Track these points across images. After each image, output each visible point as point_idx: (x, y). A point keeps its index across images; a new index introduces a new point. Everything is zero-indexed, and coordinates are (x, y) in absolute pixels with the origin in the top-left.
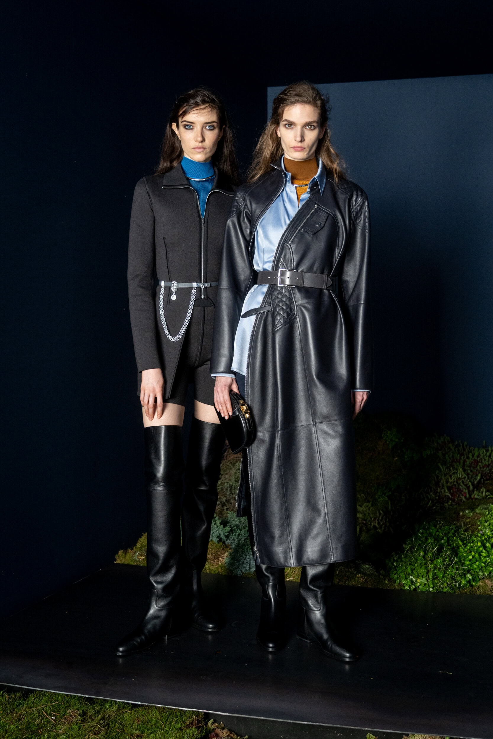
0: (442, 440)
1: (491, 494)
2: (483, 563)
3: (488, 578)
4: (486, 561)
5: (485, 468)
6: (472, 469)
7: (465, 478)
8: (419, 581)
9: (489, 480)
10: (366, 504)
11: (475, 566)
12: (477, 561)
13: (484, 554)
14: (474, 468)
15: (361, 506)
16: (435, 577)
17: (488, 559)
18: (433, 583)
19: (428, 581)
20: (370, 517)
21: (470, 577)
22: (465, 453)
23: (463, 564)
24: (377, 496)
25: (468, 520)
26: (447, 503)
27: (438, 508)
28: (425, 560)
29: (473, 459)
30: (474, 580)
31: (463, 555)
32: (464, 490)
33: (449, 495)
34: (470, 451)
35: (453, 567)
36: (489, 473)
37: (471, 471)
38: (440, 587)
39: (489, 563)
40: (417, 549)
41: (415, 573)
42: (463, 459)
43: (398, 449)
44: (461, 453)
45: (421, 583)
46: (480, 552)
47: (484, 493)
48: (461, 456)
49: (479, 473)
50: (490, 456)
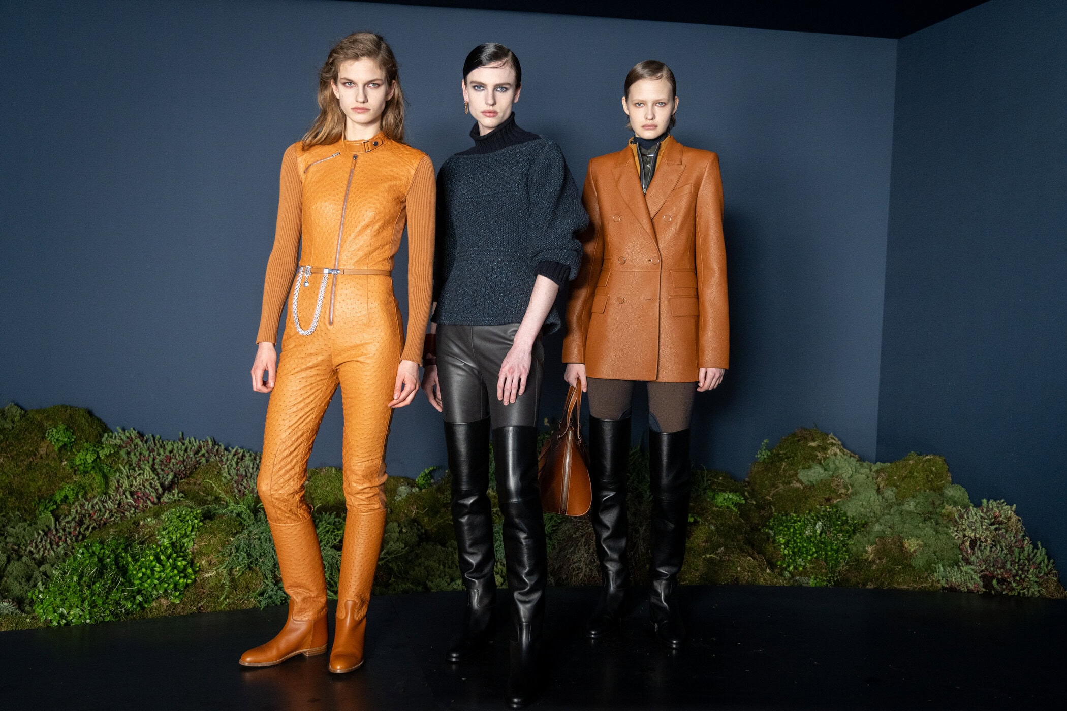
0: (128, 435)
1: (185, 495)
2: (156, 579)
3: (163, 597)
4: (160, 577)
5: (179, 465)
6: (163, 467)
7: (153, 479)
8: (71, 613)
9: (185, 478)
10: (23, 524)
11: (146, 585)
12: (149, 578)
13: (157, 569)
14: (166, 466)
15: (13, 527)
16: (93, 605)
17: (162, 574)
18: (90, 613)
19: (83, 611)
20: (26, 540)
21: (141, 599)
22: (155, 449)
23: (133, 584)
24: (37, 513)
25: (149, 529)
26: (129, 511)
27: (117, 519)
28: (80, 586)
29: (165, 455)
30: (146, 600)
31: (132, 573)
32: (152, 494)
33: (132, 502)
34: (163, 445)
35: (117, 589)
36: (184, 471)
37: (162, 470)
38: (100, 616)
39: (164, 578)
40: (71, 575)
41: (67, 605)
42: (152, 456)
43: (67, 451)
44: (151, 449)
45: (74, 616)
46: (153, 568)
47: (176, 495)
48: (150, 452)
49: (172, 471)
50: (186, 450)
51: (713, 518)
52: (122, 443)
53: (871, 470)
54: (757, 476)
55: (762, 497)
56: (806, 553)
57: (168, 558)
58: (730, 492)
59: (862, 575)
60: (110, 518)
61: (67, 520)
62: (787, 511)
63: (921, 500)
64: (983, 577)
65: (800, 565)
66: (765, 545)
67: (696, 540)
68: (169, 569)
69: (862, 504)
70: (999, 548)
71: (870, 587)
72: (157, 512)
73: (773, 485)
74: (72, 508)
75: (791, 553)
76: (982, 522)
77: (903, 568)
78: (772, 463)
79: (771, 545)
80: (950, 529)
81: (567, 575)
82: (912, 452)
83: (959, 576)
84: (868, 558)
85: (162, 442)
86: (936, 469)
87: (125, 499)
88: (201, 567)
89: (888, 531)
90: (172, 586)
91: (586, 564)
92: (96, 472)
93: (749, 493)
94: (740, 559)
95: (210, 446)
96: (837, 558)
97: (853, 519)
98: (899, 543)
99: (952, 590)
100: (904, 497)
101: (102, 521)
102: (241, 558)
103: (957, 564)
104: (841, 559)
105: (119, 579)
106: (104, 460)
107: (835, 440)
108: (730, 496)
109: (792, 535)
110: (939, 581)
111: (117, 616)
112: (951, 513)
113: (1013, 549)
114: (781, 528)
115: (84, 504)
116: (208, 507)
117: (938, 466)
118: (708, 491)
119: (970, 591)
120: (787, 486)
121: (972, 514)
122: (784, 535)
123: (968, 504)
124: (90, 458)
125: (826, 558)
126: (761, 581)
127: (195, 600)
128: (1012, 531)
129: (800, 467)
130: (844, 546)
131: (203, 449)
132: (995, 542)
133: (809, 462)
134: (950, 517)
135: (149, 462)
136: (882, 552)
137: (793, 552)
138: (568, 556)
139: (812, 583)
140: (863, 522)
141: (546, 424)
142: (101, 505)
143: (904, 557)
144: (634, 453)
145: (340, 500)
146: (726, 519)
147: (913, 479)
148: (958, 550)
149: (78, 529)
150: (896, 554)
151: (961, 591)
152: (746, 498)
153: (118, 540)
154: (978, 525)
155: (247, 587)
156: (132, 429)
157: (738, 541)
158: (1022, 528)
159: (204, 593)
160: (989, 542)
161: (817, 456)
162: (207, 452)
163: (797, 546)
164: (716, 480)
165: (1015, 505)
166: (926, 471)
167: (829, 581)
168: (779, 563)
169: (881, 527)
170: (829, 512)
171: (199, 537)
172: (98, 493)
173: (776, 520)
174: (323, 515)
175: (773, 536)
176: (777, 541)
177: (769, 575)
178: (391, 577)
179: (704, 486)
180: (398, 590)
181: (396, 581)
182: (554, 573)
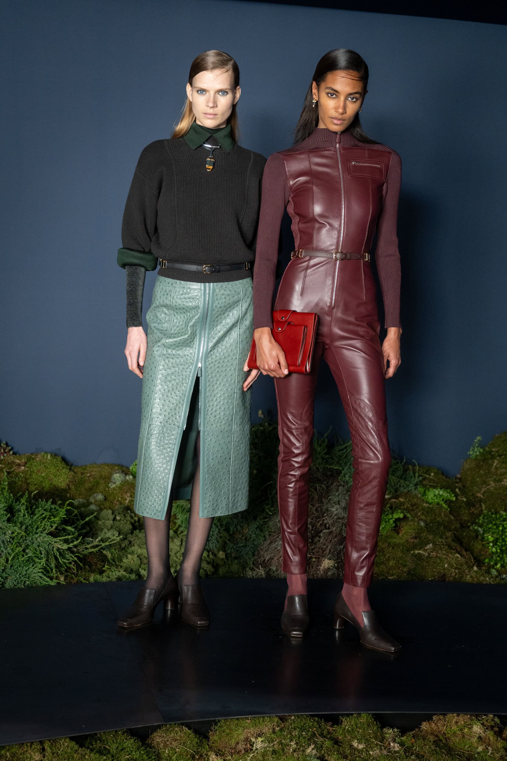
51: (423, 514)
54: (469, 473)
55: (473, 494)
58: (441, 489)
62: (496, 509)
66: (474, 542)
67: (405, 536)
73: (485, 483)
75: (499, 551)
78: (484, 460)
79: (480, 542)
81: (277, 566)
93: (460, 489)
94: (448, 556)
108: (441, 493)
109: (500, 533)
114: (490, 526)
118: (419, 486)
120: (497, 484)
122: (493, 533)
126: (468, 578)
137: (501, 550)
138: (279, 548)
141: (260, 416)
144: (346, 447)
145: (55, 486)
146: (436, 515)
152: (456, 495)
157: (446, 538)
164: (427, 476)
168: (487, 560)
173: (486, 517)
174: (40, 502)
175: (482, 533)
176: (486, 538)
177: (476, 572)
178: (105, 563)
179: (416, 481)
180: (111, 577)
181: (110, 569)
182: (265, 564)
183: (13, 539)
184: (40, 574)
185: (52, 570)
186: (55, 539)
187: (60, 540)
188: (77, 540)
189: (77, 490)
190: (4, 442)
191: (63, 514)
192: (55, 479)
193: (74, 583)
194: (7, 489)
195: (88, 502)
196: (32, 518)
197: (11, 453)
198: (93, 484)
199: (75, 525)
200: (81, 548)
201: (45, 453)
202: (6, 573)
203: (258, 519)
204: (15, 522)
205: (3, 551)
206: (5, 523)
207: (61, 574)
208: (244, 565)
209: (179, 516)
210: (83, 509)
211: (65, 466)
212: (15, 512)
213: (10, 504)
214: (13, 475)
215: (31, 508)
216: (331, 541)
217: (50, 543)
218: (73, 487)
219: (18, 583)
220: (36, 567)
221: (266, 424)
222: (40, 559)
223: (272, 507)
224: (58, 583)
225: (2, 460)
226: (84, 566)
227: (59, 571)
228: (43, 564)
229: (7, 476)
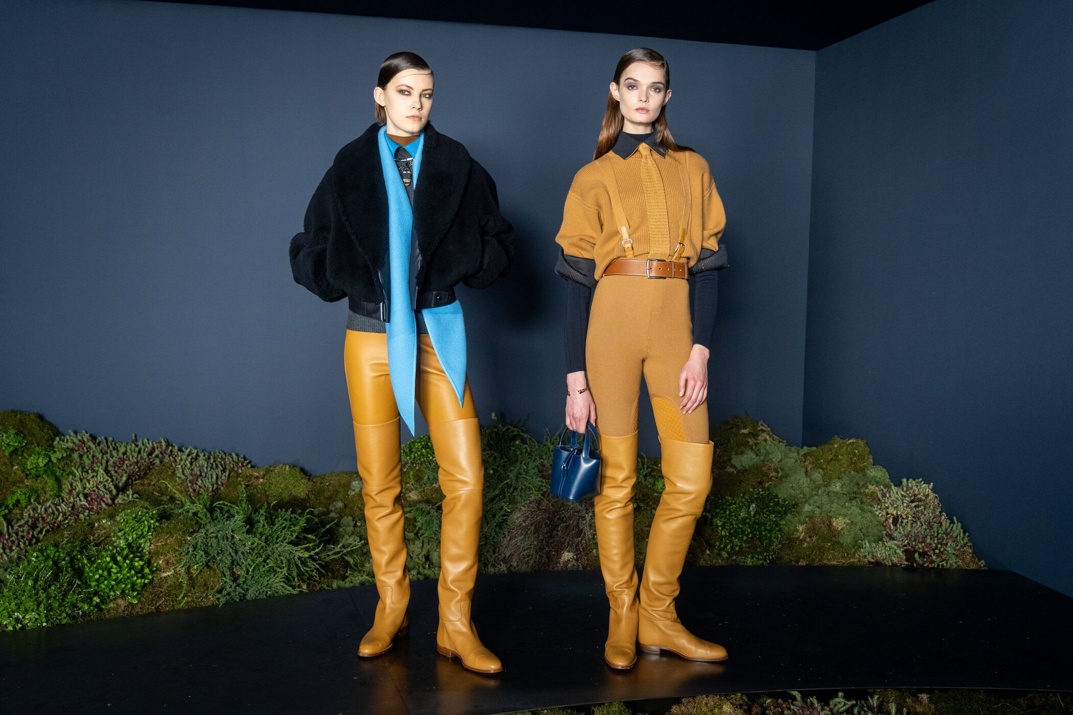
0: (79, 437)
1: (139, 496)
2: (113, 580)
3: (120, 598)
4: (117, 578)
5: (132, 467)
6: (116, 469)
7: (107, 481)
8: (27, 617)
9: (139, 479)
11: (103, 586)
12: (106, 579)
13: (114, 570)
16: (49, 608)
17: (119, 575)
18: (46, 616)
19: (39, 615)
21: (98, 600)
22: (108, 451)
23: (89, 586)
25: (104, 531)
26: (83, 514)
27: (71, 521)
28: (35, 590)
29: (118, 457)
30: (103, 601)
31: (88, 575)
32: (106, 496)
33: (86, 504)
34: (116, 447)
35: (74, 592)
36: (138, 472)
37: (116, 472)
38: (57, 619)
39: (121, 579)
40: (25, 578)
41: (22, 609)
42: (105, 458)
43: (18, 456)
44: (104, 451)
45: (30, 620)
46: (109, 569)
47: (131, 496)
48: (103, 455)
49: (126, 473)
50: (139, 452)
52: (74, 446)
53: (798, 453)
56: (742, 534)
57: (125, 558)
59: (794, 553)
60: (64, 520)
61: (19, 524)
62: (721, 495)
63: (847, 482)
64: (906, 552)
65: (737, 545)
67: (639, 525)
68: (127, 570)
69: (792, 487)
70: (919, 523)
71: (802, 564)
72: (112, 513)
74: (24, 512)
75: (727, 534)
76: (903, 500)
77: (832, 545)
79: (709, 527)
80: (874, 507)
82: (836, 436)
83: (883, 551)
84: (799, 537)
85: (115, 445)
86: (858, 452)
87: (78, 502)
88: (158, 567)
89: (817, 511)
90: (129, 586)
91: (536, 552)
92: (48, 476)
95: (164, 447)
96: (770, 537)
97: (784, 500)
98: (828, 522)
99: (878, 564)
100: (830, 479)
101: (56, 524)
102: (198, 557)
103: (881, 540)
104: (774, 538)
105: (75, 582)
106: (56, 464)
107: (765, 427)
109: (728, 517)
110: (865, 557)
111: (74, 618)
112: (873, 492)
113: (931, 524)
114: (717, 511)
115: (37, 508)
116: (164, 508)
117: (861, 449)
118: (648, 478)
119: (894, 565)
120: (721, 471)
121: (893, 493)
122: (720, 518)
123: (889, 483)
124: (42, 462)
125: (760, 537)
126: (702, 562)
127: (153, 600)
128: (930, 507)
129: (733, 453)
130: (776, 526)
131: (156, 450)
132: (916, 519)
133: (741, 448)
134: (874, 497)
135: (102, 465)
136: (811, 532)
137: (729, 533)
138: (519, 544)
139: (749, 562)
140: (794, 502)
141: (493, 418)
142: (54, 508)
143: (832, 535)
145: (294, 496)
147: (838, 461)
148: (882, 527)
149: (31, 533)
150: (825, 532)
151: (886, 565)
153: (73, 543)
154: (899, 503)
155: (205, 584)
156: (84, 432)
158: (939, 504)
159: (161, 592)
160: (910, 518)
161: (749, 442)
162: (161, 453)
163: (733, 528)
164: (656, 468)
165: (932, 483)
166: (850, 454)
167: (765, 560)
168: (717, 543)
169: (811, 507)
170: (762, 495)
171: (156, 537)
172: (50, 496)
173: (713, 503)
174: (279, 512)
175: (710, 518)
176: (715, 523)
177: (709, 555)
178: (347, 569)
179: (645, 473)
180: (354, 582)
181: (353, 574)
182: (506, 560)
183: (253, 549)
184: (282, 584)
185: (294, 579)
186: (296, 548)
187: (301, 548)
188: (318, 547)
189: (316, 500)
190: (242, 456)
191: (304, 522)
192: (294, 490)
193: (317, 590)
194: (245, 501)
195: (328, 510)
196: (272, 528)
197: (249, 466)
198: (332, 492)
199: (316, 533)
200: (323, 555)
201: (283, 464)
202: (247, 585)
203: (497, 517)
204: (255, 533)
205: (243, 563)
206: (245, 535)
207: (304, 581)
208: (485, 562)
209: (419, 519)
210: (323, 517)
211: (304, 477)
212: (255, 523)
213: (248, 515)
214: (252, 488)
215: (271, 518)
216: (569, 534)
217: (291, 552)
218: (312, 497)
219: (259, 594)
220: (277, 577)
221: (500, 425)
222: (281, 569)
223: (510, 504)
224: (301, 592)
225: (240, 474)
226: (327, 573)
227: (302, 579)
228: (285, 573)
229: (245, 488)
